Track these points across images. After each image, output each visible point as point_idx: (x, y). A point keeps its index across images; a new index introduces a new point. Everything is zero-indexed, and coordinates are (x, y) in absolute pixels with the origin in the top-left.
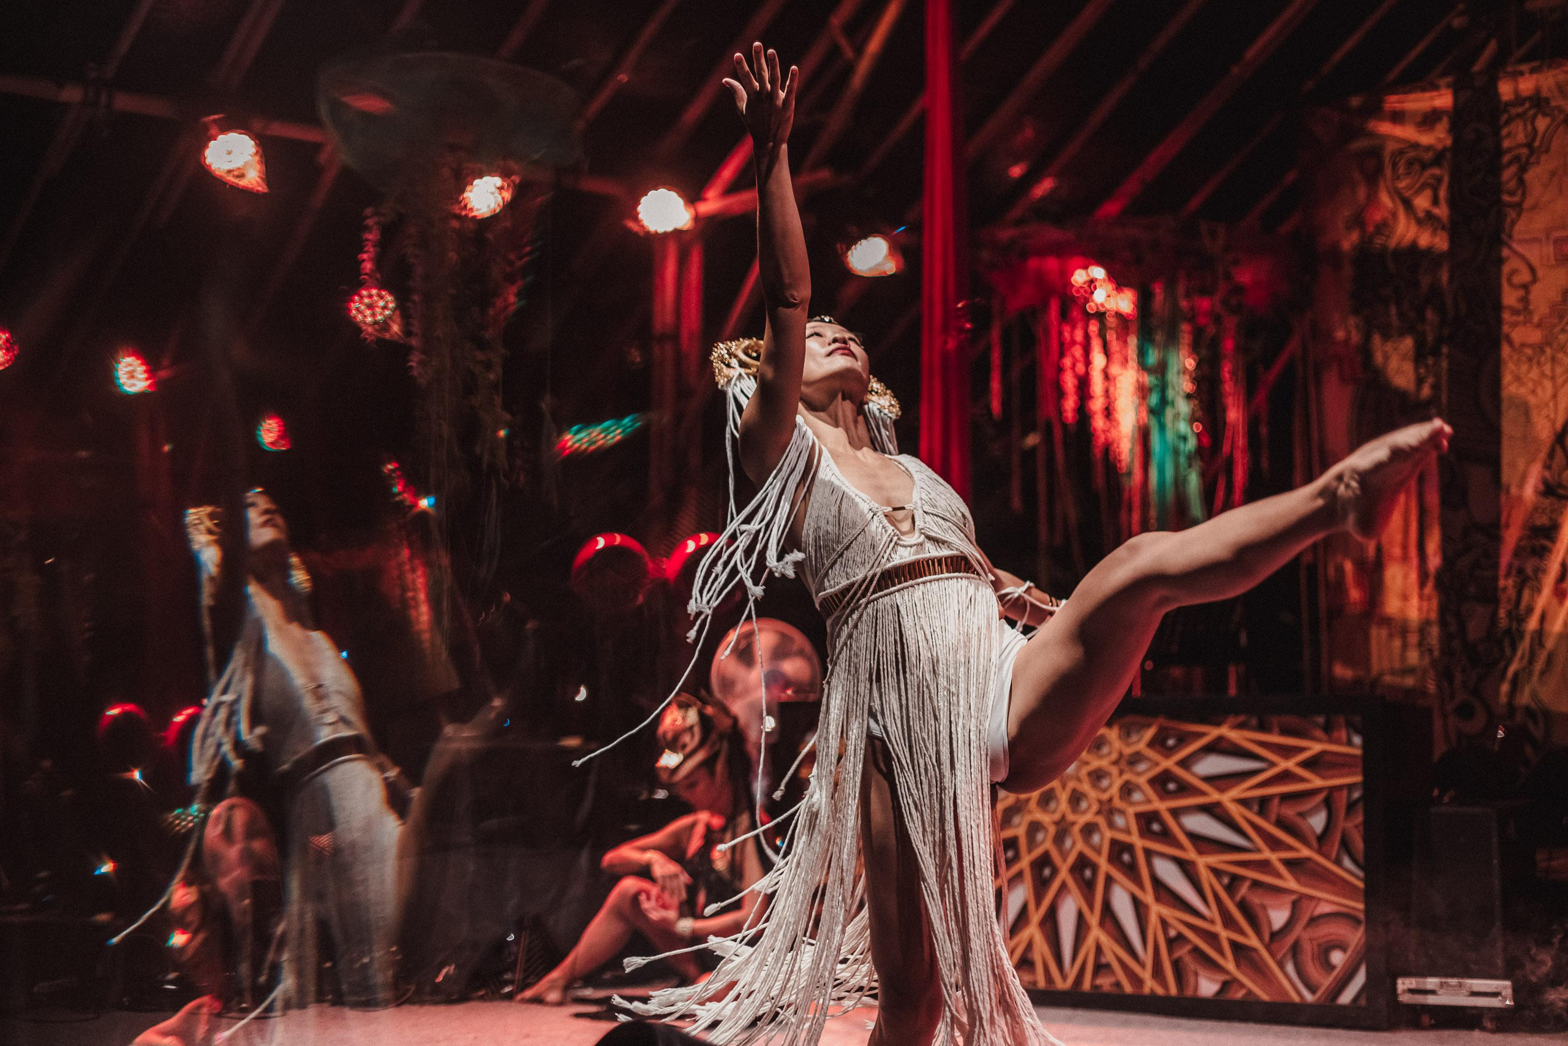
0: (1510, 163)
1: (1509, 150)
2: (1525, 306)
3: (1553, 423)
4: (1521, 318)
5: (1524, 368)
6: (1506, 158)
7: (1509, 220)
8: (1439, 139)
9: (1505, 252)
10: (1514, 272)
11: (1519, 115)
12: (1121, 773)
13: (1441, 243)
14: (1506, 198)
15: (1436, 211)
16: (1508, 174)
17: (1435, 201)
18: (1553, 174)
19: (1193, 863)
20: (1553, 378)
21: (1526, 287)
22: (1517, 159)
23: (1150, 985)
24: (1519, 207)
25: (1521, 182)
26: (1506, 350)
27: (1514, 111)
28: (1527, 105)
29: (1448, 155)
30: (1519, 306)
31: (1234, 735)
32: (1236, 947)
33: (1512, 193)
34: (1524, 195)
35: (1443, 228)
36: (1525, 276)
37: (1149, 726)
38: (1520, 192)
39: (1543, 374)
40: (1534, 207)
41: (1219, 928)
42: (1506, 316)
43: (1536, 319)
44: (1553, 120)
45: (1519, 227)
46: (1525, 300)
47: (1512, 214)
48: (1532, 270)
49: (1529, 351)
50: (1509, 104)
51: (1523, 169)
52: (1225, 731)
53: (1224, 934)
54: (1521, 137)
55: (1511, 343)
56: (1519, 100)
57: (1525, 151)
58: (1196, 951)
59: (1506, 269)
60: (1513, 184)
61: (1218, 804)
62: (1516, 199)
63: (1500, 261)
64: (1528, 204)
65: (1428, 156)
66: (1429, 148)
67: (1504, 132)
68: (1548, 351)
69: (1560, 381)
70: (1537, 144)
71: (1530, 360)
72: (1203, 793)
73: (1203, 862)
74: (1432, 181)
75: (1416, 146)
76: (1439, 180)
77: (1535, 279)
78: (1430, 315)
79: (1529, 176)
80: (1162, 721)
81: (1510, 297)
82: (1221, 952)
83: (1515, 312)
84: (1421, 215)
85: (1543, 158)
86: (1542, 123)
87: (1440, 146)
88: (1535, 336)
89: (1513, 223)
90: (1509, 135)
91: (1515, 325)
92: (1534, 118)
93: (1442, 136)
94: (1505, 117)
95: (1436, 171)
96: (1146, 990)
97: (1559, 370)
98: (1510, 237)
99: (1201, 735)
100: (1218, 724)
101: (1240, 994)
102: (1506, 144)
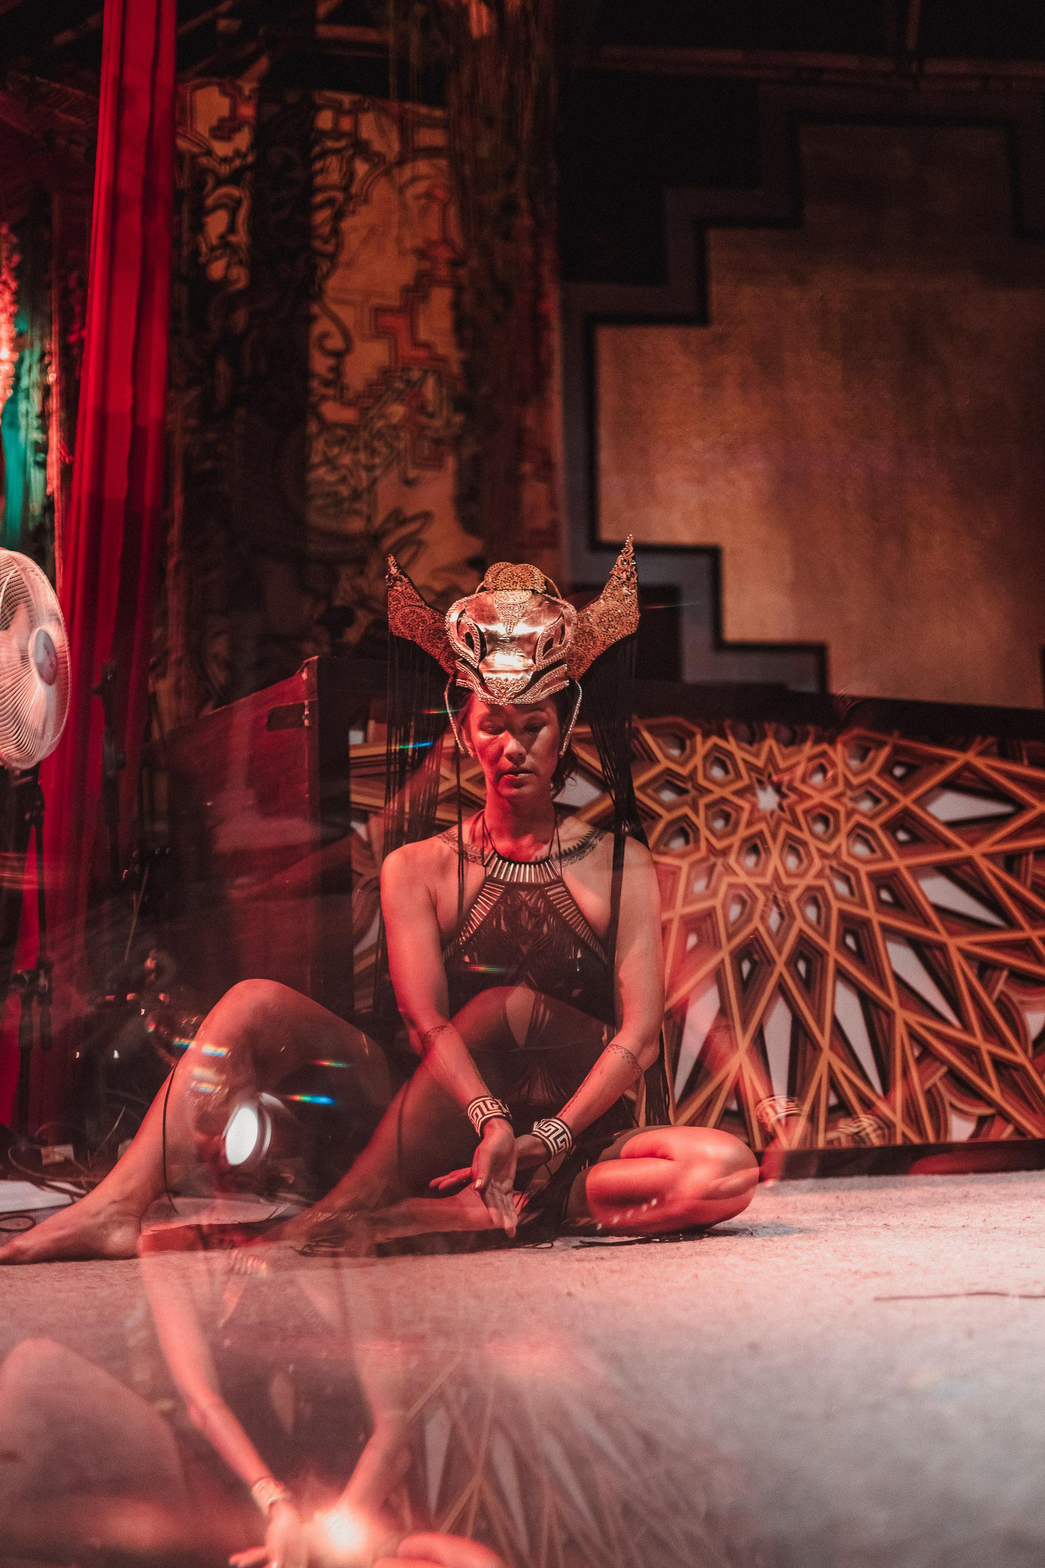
0: (321, 206)
1: (322, 189)
2: (336, 379)
3: (369, 519)
4: (330, 392)
5: (336, 451)
6: (319, 198)
7: (319, 273)
8: (237, 153)
9: (316, 309)
10: (325, 335)
11: (337, 152)
12: (850, 814)
13: (240, 277)
14: (318, 244)
15: (233, 239)
16: (322, 216)
17: (232, 228)
18: (372, 231)
19: (942, 948)
20: (370, 468)
21: (339, 355)
22: (331, 202)
23: (902, 1131)
24: (332, 258)
25: (336, 232)
26: (313, 427)
27: (330, 144)
28: (342, 143)
29: (248, 176)
30: (330, 376)
31: (980, 763)
32: (999, 1063)
33: (326, 241)
34: (339, 246)
35: (240, 263)
36: (335, 343)
37: (881, 745)
38: (333, 241)
39: (356, 463)
40: (349, 264)
41: (978, 1040)
42: (315, 384)
43: (350, 395)
44: (374, 166)
45: (332, 284)
46: (337, 370)
47: (325, 266)
48: (346, 336)
49: (340, 432)
50: (323, 134)
51: (339, 216)
52: (970, 757)
53: (985, 1048)
54: (334, 177)
55: (320, 418)
56: (336, 134)
57: (339, 196)
58: (954, 1076)
59: (318, 328)
60: (326, 230)
61: (969, 861)
62: (329, 248)
63: (310, 319)
64: (343, 258)
65: (225, 170)
66: (225, 160)
67: (318, 165)
68: (365, 435)
69: (378, 472)
70: (354, 190)
71: (341, 442)
72: (949, 845)
73: (955, 944)
74: (225, 200)
75: (209, 153)
76: (239, 202)
77: (348, 348)
78: (221, 366)
79: (346, 224)
80: (895, 738)
81: (321, 364)
82: (983, 1074)
83: (327, 383)
84: (214, 241)
85: (363, 209)
86: (361, 168)
87: (237, 163)
88: (348, 415)
89: (327, 276)
90: (322, 171)
91: (324, 398)
92: (351, 159)
93: (243, 148)
94: (317, 149)
95: (236, 192)
96: (899, 1140)
97: (377, 461)
98: (321, 290)
99: (943, 762)
100: (963, 748)
101: (1007, 1132)
102: (319, 180)
